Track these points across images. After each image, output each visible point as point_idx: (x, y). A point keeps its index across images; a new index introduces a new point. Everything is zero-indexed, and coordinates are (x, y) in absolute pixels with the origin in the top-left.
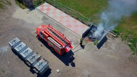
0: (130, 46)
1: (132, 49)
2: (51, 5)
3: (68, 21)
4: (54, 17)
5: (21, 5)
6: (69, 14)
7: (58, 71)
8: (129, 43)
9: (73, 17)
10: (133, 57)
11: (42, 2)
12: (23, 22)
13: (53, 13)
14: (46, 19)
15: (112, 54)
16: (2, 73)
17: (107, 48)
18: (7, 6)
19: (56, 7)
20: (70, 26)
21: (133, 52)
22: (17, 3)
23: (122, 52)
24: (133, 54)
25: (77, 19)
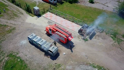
0: (112, 37)
1: (114, 39)
2: (53, 13)
3: (66, 23)
4: (56, 21)
5: (31, 14)
6: (66, 19)
7: (64, 53)
8: (112, 36)
9: (69, 21)
10: (115, 44)
11: (45, 12)
12: (34, 25)
13: (55, 19)
14: (51, 23)
15: (100, 43)
16: (25, 56)
17: (96, 39)
18: (20, 15)
19: (56, 15)
20: (69, 26)
21: (114, 41)
22: (27, 13)
23: (107, 41)
24: (115, 42)
25: (73, 22)
